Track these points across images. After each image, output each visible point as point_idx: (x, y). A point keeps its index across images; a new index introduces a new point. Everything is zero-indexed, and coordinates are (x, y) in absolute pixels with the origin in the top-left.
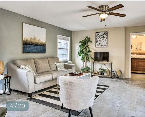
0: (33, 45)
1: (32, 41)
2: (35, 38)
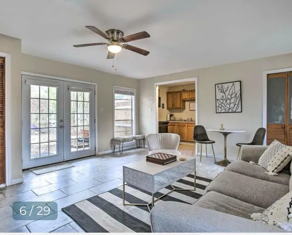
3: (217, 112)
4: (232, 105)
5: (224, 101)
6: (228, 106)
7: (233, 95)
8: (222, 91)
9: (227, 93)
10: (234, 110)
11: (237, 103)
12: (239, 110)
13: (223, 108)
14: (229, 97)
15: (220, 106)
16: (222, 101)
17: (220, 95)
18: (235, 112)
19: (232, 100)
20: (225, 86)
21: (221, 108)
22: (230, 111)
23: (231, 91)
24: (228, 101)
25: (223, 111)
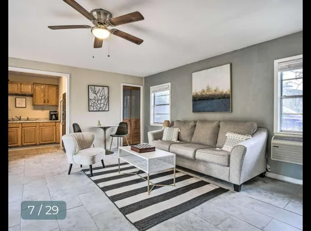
0: (205, 100)
1: (204, 94)
2: (208, 89)
3: (90, 110)
4: (102, 105)
5: (96, 101)
6: (99, 105)
7: (103, 97)
8: (95, 93)
9: (98, 95)
10: (104, 109)
11: (106, 103)
12: (107, 109)
13: (95, 107)
14: (100, 98)
15: (93, 105)
16: (94, 101)
17: (92, 96)
18: (104, 111)
19: (102, 101)
20: (97, 88)
21: (93, 107)
22: (101, 110)
23: (102, 93)
24: (99, 102)
25: (95, 109)
